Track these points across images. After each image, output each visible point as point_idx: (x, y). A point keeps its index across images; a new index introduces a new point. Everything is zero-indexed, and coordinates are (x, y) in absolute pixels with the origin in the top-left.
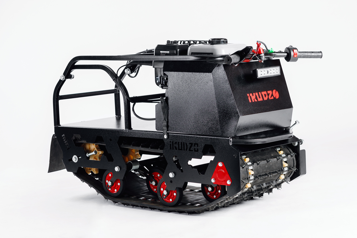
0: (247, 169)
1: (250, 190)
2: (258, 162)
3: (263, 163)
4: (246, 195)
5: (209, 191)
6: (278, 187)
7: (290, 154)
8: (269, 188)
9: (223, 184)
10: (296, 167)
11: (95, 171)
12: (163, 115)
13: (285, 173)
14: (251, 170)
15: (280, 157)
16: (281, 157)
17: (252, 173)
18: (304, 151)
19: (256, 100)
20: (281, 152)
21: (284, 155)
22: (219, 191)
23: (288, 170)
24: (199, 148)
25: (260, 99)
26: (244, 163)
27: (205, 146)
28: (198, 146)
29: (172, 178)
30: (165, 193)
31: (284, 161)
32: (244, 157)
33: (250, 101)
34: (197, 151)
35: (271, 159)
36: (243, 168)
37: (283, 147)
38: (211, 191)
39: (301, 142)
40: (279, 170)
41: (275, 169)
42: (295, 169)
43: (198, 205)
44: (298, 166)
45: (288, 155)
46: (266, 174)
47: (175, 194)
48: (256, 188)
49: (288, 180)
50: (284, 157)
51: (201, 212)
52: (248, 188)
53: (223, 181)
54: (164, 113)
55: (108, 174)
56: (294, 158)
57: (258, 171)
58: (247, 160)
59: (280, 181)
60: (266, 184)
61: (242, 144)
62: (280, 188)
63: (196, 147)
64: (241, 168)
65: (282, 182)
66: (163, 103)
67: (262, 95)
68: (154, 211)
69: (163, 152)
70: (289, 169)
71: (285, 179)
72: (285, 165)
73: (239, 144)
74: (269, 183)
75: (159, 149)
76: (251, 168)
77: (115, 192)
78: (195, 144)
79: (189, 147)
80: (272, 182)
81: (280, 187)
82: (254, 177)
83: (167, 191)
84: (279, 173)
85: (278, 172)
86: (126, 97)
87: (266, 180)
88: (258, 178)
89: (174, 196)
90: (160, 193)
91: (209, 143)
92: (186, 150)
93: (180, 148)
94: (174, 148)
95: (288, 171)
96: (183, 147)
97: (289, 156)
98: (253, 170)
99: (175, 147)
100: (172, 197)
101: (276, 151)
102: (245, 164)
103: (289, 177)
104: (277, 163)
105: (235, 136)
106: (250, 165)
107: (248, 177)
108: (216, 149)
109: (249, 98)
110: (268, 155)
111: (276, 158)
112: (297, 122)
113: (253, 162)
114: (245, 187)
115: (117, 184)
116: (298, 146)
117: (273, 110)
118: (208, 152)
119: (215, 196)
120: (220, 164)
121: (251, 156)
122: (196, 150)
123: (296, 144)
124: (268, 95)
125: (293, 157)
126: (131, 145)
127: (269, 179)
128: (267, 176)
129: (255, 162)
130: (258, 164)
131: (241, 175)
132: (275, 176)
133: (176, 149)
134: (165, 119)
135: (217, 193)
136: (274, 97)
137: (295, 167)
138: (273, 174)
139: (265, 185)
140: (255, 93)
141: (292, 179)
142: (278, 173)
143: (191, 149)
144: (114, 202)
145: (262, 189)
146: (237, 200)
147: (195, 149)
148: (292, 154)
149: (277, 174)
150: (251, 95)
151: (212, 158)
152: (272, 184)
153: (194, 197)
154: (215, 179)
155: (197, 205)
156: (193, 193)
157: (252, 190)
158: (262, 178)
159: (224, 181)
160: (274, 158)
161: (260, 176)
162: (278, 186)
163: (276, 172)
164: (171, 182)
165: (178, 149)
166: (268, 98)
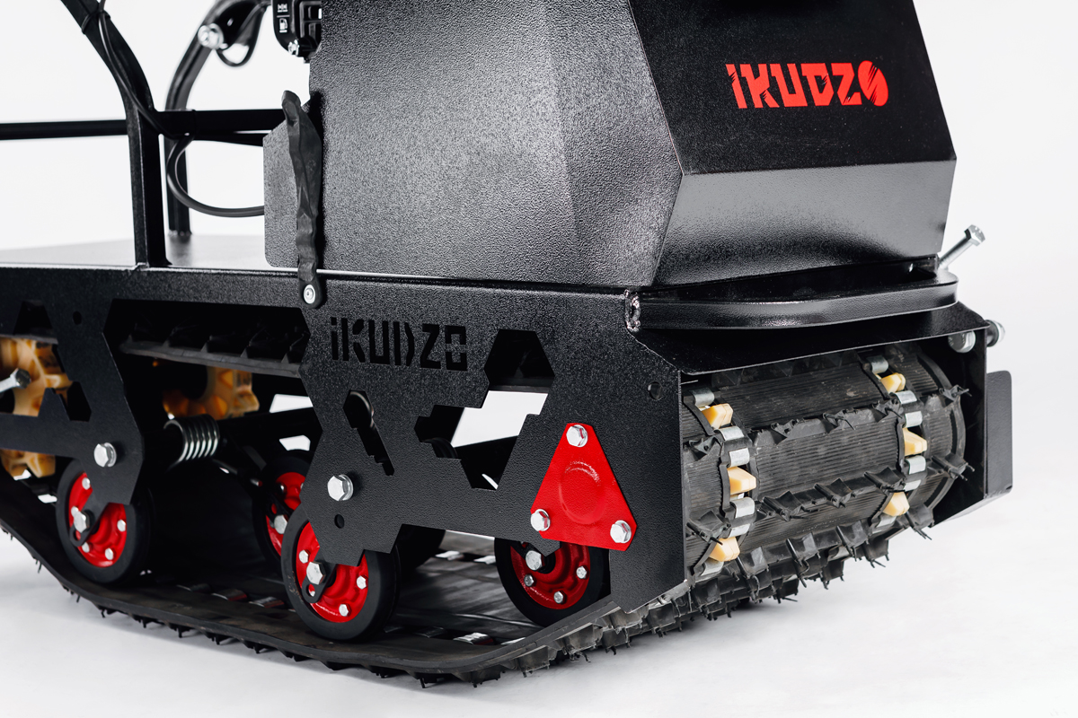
0: (720, 462)
1: (736, 571)
2: (780, 429)
3: (805, 431)
4: (713, 598)
5: (529, 572)
6: (871, 553)
7: (937, 392)
8: (829, 559)
9: (591, 539)
10: (966, 458)
11: (36, 462)
12: (298, 185)
13: (912, 485)
14: (743, 467)
15: (889, 404)
16: (895, 407)
17: (747, 482)
18: (1004, 377)
19: (772, 103)
20: (895, 382)
21: (908, 398)
22: (581, 573)
23: (928, 472)
24: (469, 349)
25: (796, 100)
26: (703, 431)
27: (497, 338)
28: (463, 341)
29: (341, 502)
30: (314, 574)
31: (908, 425)
32: (703, 399)
33: (742, 104)
34: (462, 366)
35: (847, 416)
36: (699, 455)
37: (901, 357)
38: (539, 570)
39: (990, 333)
40: (882, 469)
41: (863, 465)
42: (959, 468)
43: (478, 635)
44: (975, 451)
45: (931, 394)
46: (819, 492)
47: (361, 583)
48: (767, 559)
49: (922, 520)
50: (909, 407)
51: (482, 676)
52: (725, 563)
53: (591, 526)
54: (299, 172)
55: (78, 478)
56: (959, 414)
57: (779, 476)
58: (723, 413)
59: (886, 523)
60: (818, 539)
61: (694, 326)
62: (882, 559)
63: (455, 345)
64: (686, 457)
65: (895, 529)
66: (297, 124)
67: (804, 80)
68: (270, 659)
69: (301, 372)
70: (932, 465)
71: (911, 517)
72: (915, 444)
73: (677, 325)
74: (832, 536)
75: (285, 359)
76: (741, 456)
77: (106, 564)
78: (451, 330)
79: (419, 347)
80: (848, 530)
81: (881, 554)
82: (757, 503)
83: (324, 567)
84: (884, 484)
85: (880, 481)
86: (136, 108)
87: (820, 518)
88: (779, 511)
89: (358, 589)
90: (295, 574)
91: (517, 323)
92: (408, 364)
93: (380, 353)
94: (352, 353)
95: (925, 476)
96: (392, 346)
97: (934, 401)
98: (753, 467)
99: (357, 347)
100: (349, 594)
101: (870, 376)
102: (707, 436)
103: (928, 504)
104: (873, 433)
105: (656, 282)
106: (735, 443)
107: (726, 504)
108: (556, 354)
109: (736, 86)
110: (828, 391)
111: (870, 407)
112: (973, 235)
113: (753, 427)
114: (709, 560)
115: (113, 524)
116: (978, 354)
117: (860, 164)
118: (519, 372)
119: (559, 597)
120: (576, 437)
121: (742, 397)
122: (456, 359)
123: (970, 342)
124: (836, 81)
125: (952, 406)
126: (166, 344)
127: (831, 513)
128: (823, 501)
129: (760, 429)
130: (778, 438)
131: (684, 492)
132: (865, 499)
133: (362, 359)
134: (304, 207)
135: (570, 579)
136: (863, 96)
137: (961, 458)
138: (857, 492)
139: (810, 547)
140: (768, 62)
141: (941, 514)
142: (879, 485)
143: (433, 356)
144: (102, 608)
145: (793, 565)
146: (670, 621)
147: (449, 355)
148: (948, 394)
149: (873, 488)
150: (746, 70)
151: (534, 402)
152: (846, 540)
153: (471, 590)
154: (551, 514)
155: (468, 638)
156: (470, 573)
157: (743, 573)
158: (797, 511)
159: (597, 524)
160: (862, 408)
161: (788, 499)
162: (874, 547)
163: (868, 481)
164: (339, 521)
165: (367, 358)
166: (835, 97)
